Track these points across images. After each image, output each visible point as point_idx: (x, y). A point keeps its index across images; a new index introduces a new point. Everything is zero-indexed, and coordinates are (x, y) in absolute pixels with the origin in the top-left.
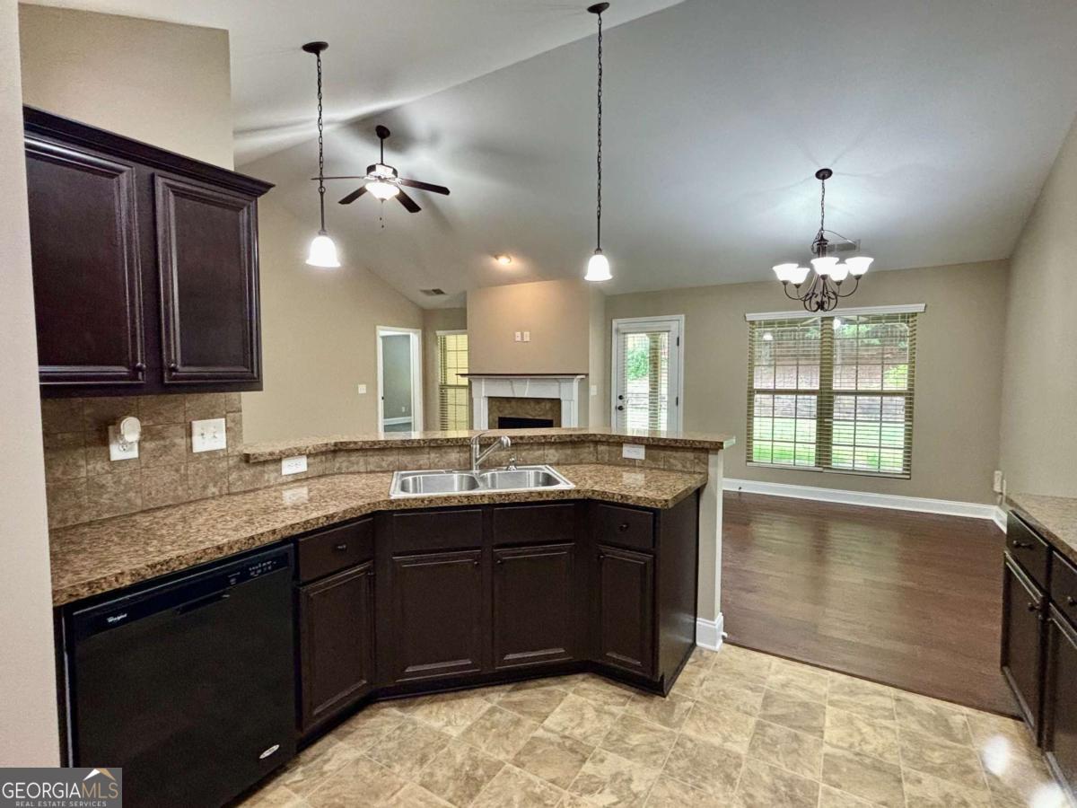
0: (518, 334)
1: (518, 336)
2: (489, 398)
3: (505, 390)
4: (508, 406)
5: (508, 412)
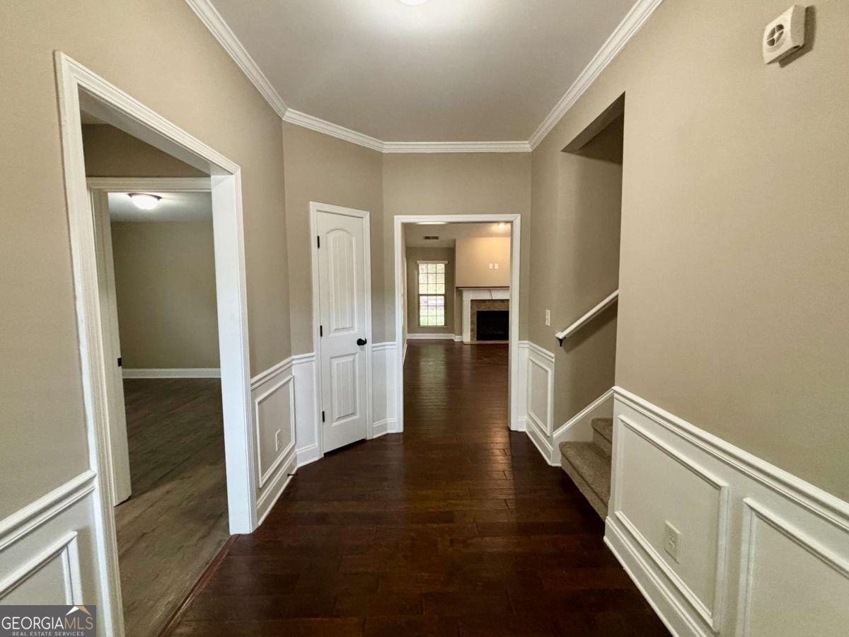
1: (491, 266)
2: (472, 301)
3: (485, 296)
4: (483, 304)
5: (484, 308)
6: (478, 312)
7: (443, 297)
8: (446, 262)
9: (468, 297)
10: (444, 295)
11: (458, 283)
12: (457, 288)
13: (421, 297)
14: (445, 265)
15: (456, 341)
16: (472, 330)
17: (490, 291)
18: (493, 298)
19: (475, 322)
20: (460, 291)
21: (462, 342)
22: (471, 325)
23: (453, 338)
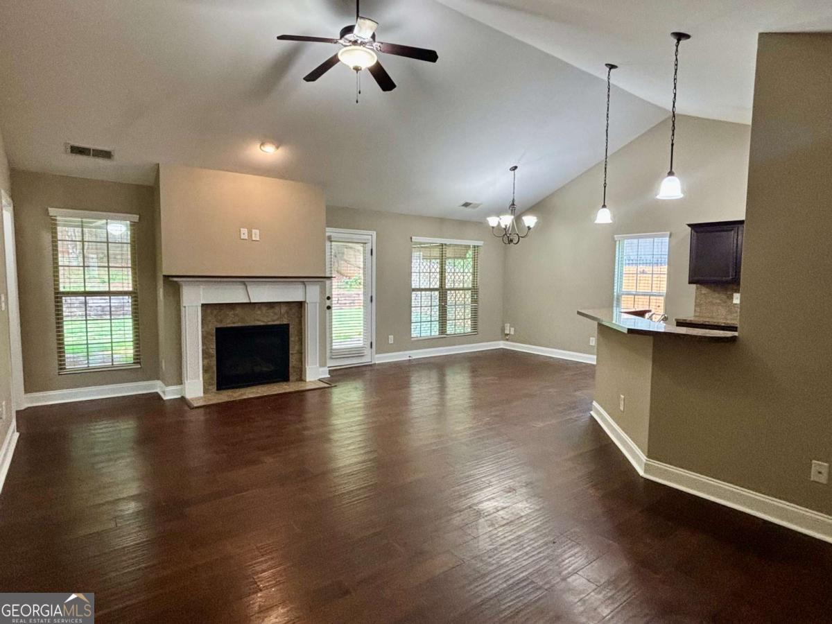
0: (244, 231)
1: (244, 233)
2: (203, 305)
3: (235, 295)
4: (231, 313)
5: (231, 321)
6: (218, 329)
7: (128, 300)
8: (136, 218)
9: (194, 299)
10: (133, 294)
11: (168, 266)
12: (166, 277)
13: (66, 300)
14: (133, 225)
15: (166, 398)
16: (206, 370)
17: (244, 283)
18: (252, 301)
19: (214, 352)
20: (173, 284)
21: (183, 399)
22: (204, 358)
23: (158, 390)
